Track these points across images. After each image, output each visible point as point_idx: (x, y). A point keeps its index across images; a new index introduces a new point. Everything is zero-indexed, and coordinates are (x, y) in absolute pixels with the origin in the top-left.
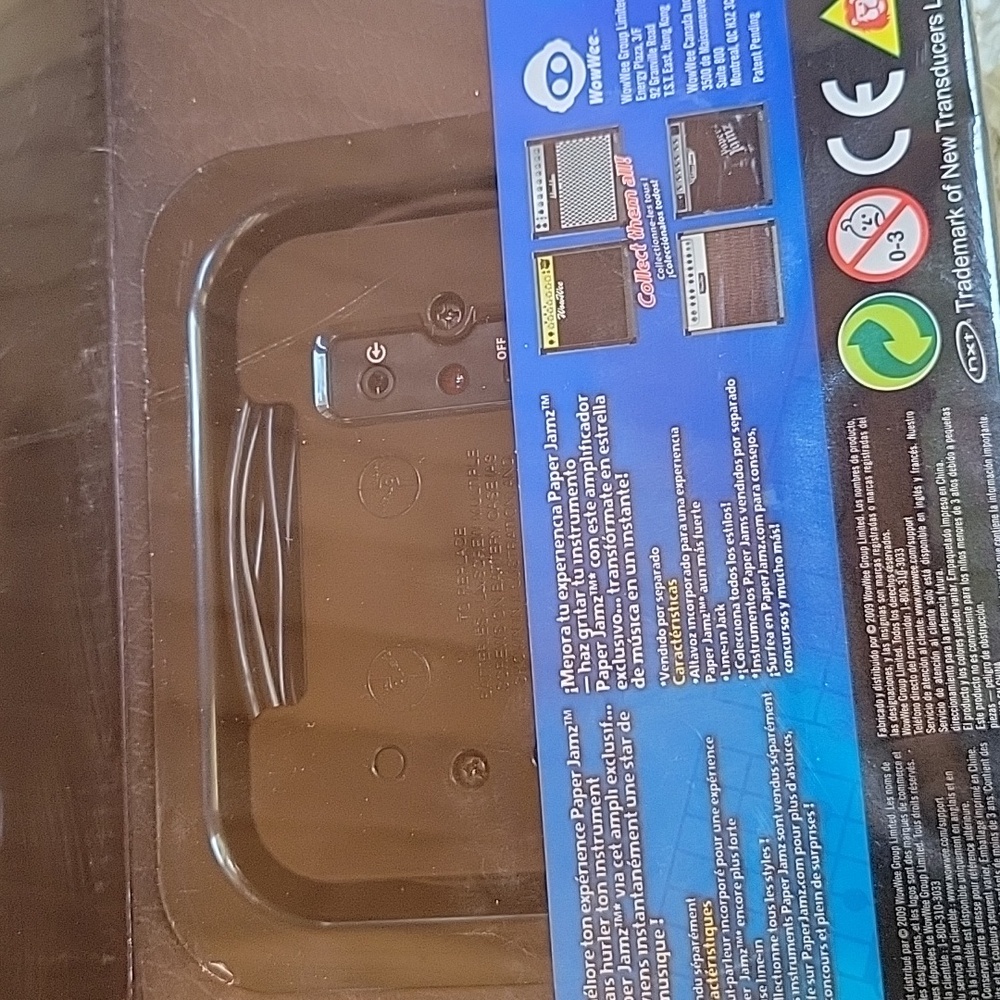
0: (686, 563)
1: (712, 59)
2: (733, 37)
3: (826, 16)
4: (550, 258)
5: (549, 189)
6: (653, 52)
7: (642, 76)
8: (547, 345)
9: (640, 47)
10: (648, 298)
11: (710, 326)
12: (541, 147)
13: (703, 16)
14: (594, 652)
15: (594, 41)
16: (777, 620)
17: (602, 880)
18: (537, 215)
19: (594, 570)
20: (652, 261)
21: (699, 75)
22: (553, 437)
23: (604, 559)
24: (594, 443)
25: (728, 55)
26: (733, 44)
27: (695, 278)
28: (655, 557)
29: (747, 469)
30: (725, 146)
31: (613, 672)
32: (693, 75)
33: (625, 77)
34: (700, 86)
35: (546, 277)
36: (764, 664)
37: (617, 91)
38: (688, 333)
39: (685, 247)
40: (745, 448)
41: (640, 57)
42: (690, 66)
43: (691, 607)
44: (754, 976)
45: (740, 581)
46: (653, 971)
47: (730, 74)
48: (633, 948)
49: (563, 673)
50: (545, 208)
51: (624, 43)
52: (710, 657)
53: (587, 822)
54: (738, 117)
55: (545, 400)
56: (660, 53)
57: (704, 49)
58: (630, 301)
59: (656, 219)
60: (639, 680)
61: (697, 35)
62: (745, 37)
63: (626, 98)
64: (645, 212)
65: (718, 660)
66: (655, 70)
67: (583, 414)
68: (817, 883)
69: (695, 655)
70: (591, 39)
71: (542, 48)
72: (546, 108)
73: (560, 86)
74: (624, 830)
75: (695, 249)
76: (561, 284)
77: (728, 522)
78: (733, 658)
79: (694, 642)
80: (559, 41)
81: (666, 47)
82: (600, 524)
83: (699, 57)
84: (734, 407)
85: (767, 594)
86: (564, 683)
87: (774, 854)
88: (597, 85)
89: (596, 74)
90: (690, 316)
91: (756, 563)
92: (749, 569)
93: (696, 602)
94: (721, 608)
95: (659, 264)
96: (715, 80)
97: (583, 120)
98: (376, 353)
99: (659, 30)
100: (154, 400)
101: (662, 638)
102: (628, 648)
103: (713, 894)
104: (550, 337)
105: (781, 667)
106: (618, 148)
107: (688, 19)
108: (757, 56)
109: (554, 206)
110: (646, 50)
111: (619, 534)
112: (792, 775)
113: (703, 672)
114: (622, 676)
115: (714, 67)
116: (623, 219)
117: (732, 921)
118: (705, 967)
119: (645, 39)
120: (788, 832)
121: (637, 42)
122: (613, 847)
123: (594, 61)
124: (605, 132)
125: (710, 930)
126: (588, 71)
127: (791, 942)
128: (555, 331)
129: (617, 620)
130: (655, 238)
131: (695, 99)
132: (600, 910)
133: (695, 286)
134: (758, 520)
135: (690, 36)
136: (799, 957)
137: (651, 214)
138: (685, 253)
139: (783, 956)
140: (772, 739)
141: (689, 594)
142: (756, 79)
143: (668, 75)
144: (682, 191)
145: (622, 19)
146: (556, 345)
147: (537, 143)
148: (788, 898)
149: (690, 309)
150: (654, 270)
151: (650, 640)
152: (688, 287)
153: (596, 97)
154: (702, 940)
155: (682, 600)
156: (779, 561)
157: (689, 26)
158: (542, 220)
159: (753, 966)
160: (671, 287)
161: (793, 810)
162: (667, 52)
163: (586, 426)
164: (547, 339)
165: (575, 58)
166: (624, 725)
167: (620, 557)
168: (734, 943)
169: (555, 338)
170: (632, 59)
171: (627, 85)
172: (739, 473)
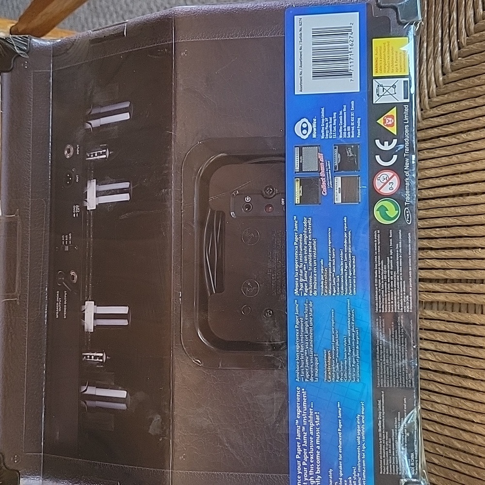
0: (330, 264)
1: (347, 129)
2: (353, 124)
3: (378, 121)
4: (299, 179)
5: (300, 160)
6: (331, 125)
7: (327, 132)
8: (296, 203)
9: (327, 123)
10: (324, 193)
11: (340, 202)
12: (298, 148)
13: (345, 117)
14: (304, 285)
15: (315, 120)
16: (352, 281)
17: (302, 344)
18: (296, 167)
19: (305, 264)
20: (327, 183)
21: (343, 133)
22: (296, 228)
23: (308, 261)
24: (308, 230)
25: (351, 129)
26: (353, 126)
27: (338, 189)
28: (322, 262)
29: (348, 241)
30: (348, 154)
31: (309, 291)
32: (341, 133)
33: (323, 131)
34: (343, 136)
35: (297, 184)
36: (348, 292)
37: (320, 135)
38: (335, 203)
39: (335, 180)
40: (348, 235)
41: (327, 126)
42: (341, 131)
43: (330, 276)
44: (340, 369)
45: (344, 270)
46: (314, 367)
47: (351, 134)
48: (309, 361)
49: (295, 290)
50: (298, 165)
51: (323, 122)
52: (334, 289)
53: (299, 329)
54: (353, 146)
55: (295, 217)
56: (333, 126)
57: (345, 126)
58: (320, 193)
59: (328, 172)
60: (315, 293)
61: (343, 122)
62: (356, 125)
63: (323, 137)
64: (325, 170)
65: (336, 290)
66: (331, 130)
67: (305, 222)
68: (357, 347)
69: (330, 288)
70: (314, 119)
71: (300, 120)
72: (300, 137)
73: (305, 132)
74: (309, 332)
75: (338, 180)
76: (301, 186)
77: (342, 254)
78: (340, 290)
79: (330, 285)
80: (305, 119)
81: (334, 124)
82: (308, 252)
83: (343, 128)
84: (345, 224)
85: (350, 274)
86: (295, 293)
87: (347, 339)
88: (315, 133)
89: (315, 129)
90: (336, 199)
91: (348, 265)
92: (346, 267)
93: (332, 274)
94: (338, 276)
95: (328, 184)
96: (347, 135)
97: (310, 142)
98: (248, 199)
99: (333, 119)
100: (185, 206)
101: (322, 283)
102: (313, 285)
103: (330, 349)
104: (297, 200)
105: (352, 293)
106: (319, 151)
107: (341, 118)
108: (359, 130)
109: (301, 164)
110: (329, 124)
111: (313, 255)
112: (353, 320)
113: (332, 293)
114: (311, 292)
115: (347, 132)
116: (319, 171)
117: (335, 356)
118: (327, 367)
119: (329, 121)
120: (351, 334)
121: (327, 122)
122: (306, 336)
123: (314, 126)
124: (316, 146)
125: (329, 358)
126: (313, 128)
127: (350, 362)
128: (299, 199)
129: (311, 277)
130: (328, 176)
131: (342, 140)
132: (301, 351)
133: (338, 191)
134: (350, 254)
135: (341, 122)
136: (351, 365)
137: (327, 170)
138: (335, 182)
139: (347, 365)
140: (349, 311)
141: (330, 272)
142: (358, 137)
143: (334, 132)
144: (336, 165)
145: (323, 115)
146: (299, 203)
147: (297, 147)
148: (350, 351)
149: (336, 197)
150: (327, 186)
151: (319, 283)
152: (336, 191)
153: (314, 136)
154: (327, 360)
155: (328, 273)
156: (354, 266)
157: (341, 119)
158: (297, 168)
159: (340, 367)
160: (331, 190)
161: (353, 329)
162: (334, 126)
163: (306, 225)
164: (296, 201)
165: (309, 124)
166: (311, 305)
167: (313, 261)
168: (335, 361)
169: (299, 201)
170: (325, 126)
171: (323, 134)
172: (346, 242)
